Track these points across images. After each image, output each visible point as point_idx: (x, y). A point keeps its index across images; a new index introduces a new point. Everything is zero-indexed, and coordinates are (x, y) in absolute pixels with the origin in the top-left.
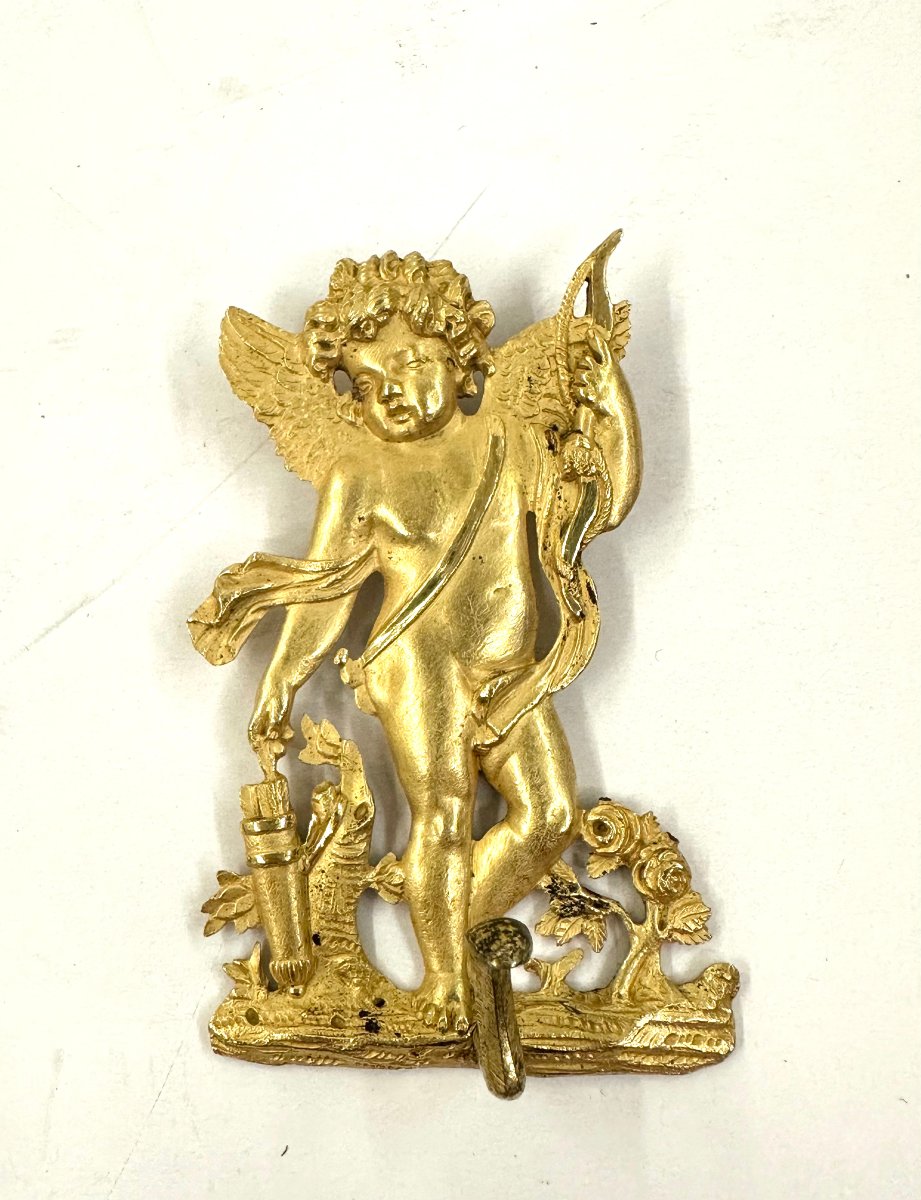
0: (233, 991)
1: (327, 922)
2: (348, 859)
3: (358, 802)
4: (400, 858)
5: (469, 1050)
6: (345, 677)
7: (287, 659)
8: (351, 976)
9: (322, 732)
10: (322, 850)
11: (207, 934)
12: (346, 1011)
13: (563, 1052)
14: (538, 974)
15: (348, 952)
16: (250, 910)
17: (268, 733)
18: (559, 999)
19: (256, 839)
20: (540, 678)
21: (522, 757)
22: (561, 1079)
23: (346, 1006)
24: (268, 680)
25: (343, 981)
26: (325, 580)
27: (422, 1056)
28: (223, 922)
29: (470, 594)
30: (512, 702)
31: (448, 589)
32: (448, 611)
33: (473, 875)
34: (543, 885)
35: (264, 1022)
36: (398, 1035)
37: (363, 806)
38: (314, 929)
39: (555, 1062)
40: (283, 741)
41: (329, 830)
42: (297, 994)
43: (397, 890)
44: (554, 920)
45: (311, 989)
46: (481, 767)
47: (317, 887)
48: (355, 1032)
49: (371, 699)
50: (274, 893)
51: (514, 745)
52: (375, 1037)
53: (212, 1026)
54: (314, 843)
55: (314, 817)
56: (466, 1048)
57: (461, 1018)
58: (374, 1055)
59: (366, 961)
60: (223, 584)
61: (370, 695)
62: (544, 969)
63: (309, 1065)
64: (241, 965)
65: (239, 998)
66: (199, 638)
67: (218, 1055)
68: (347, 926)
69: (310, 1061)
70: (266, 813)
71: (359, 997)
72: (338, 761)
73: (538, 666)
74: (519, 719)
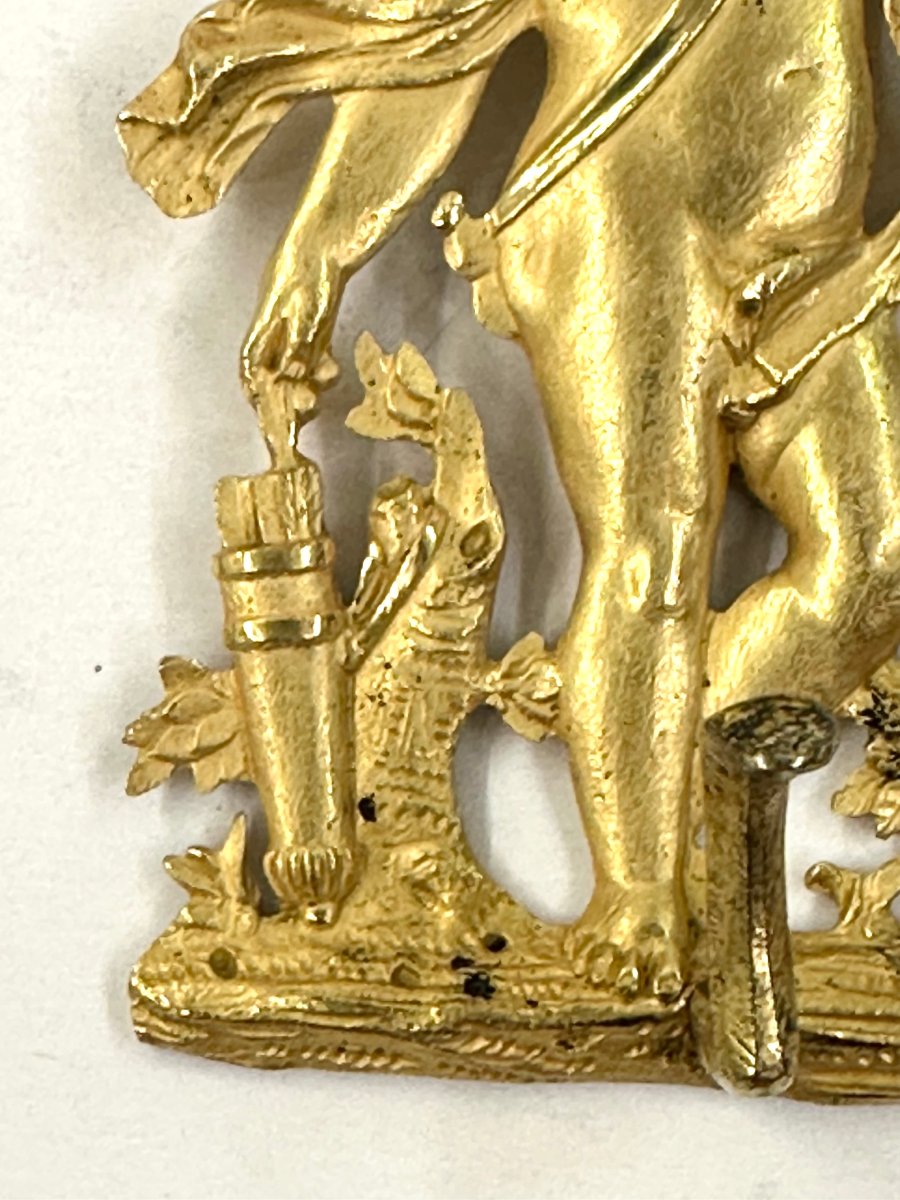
0: (185, 913)
1: (392, 772)
2: (444, 638)
3: (470, 521)
4: (553, 648)
5: (680, 1037)
6: (454, 256)
7: (330, 208)
8: (437, 888)
9: (399, 372)
10: (387, 619)
11: (133, 790)
12: (424, 956)
13: (877, 1047)
14: (832, 896)
15: (435, 837)
16: (227, 743)
17: (284, 362)
18: (875, 943)
19: (245, 589)
20: (871, 269)
21: (824, 435)
22: (868, 1111)
23: (424, 948)
24: (289, 249)
25: (419, 900)
26: (418, 41)
27: (580, 1050)
28: (170, 767)
29: (733, 78)
30: (809, 317)
31: (688, 69)
32: (683, 115)
33: (707, 684)
34: (853, 710)
35: (247, 974)
36: (533, 1004)
37: (481, 529)
38: (363, 789)
39: (860, 1070)
40: (316, 387)
41: (404, 578)
42: (320, 922)
43: (545, 710)
44: (873, 785)
45: (349, 911)
46: (737, 455)
47: (372, 698)
48: (441, 996)
49: (510, 306)
50: (281, 707)
51: (809, 408)
52: (482, 1006)
53: (135, 981)
54: (370, 607)
55: (374, 550)
56: (676, 1033)
57: (666, 970)
58: (480, 1044)
59: (469, 857)
60: (199, 41)
61: (506, 295)
62: (847, 886)
63: (341, 1068)
64: (203, 860)
65: (194, 925)
66: (142, 157)
67: (146, 1047)
68: (434, 784)
69: (342, 1060)
70: (272, 536)
71: (452, 929)
72: (431, 434)
73: (869, 245)
74: (823, 352)
